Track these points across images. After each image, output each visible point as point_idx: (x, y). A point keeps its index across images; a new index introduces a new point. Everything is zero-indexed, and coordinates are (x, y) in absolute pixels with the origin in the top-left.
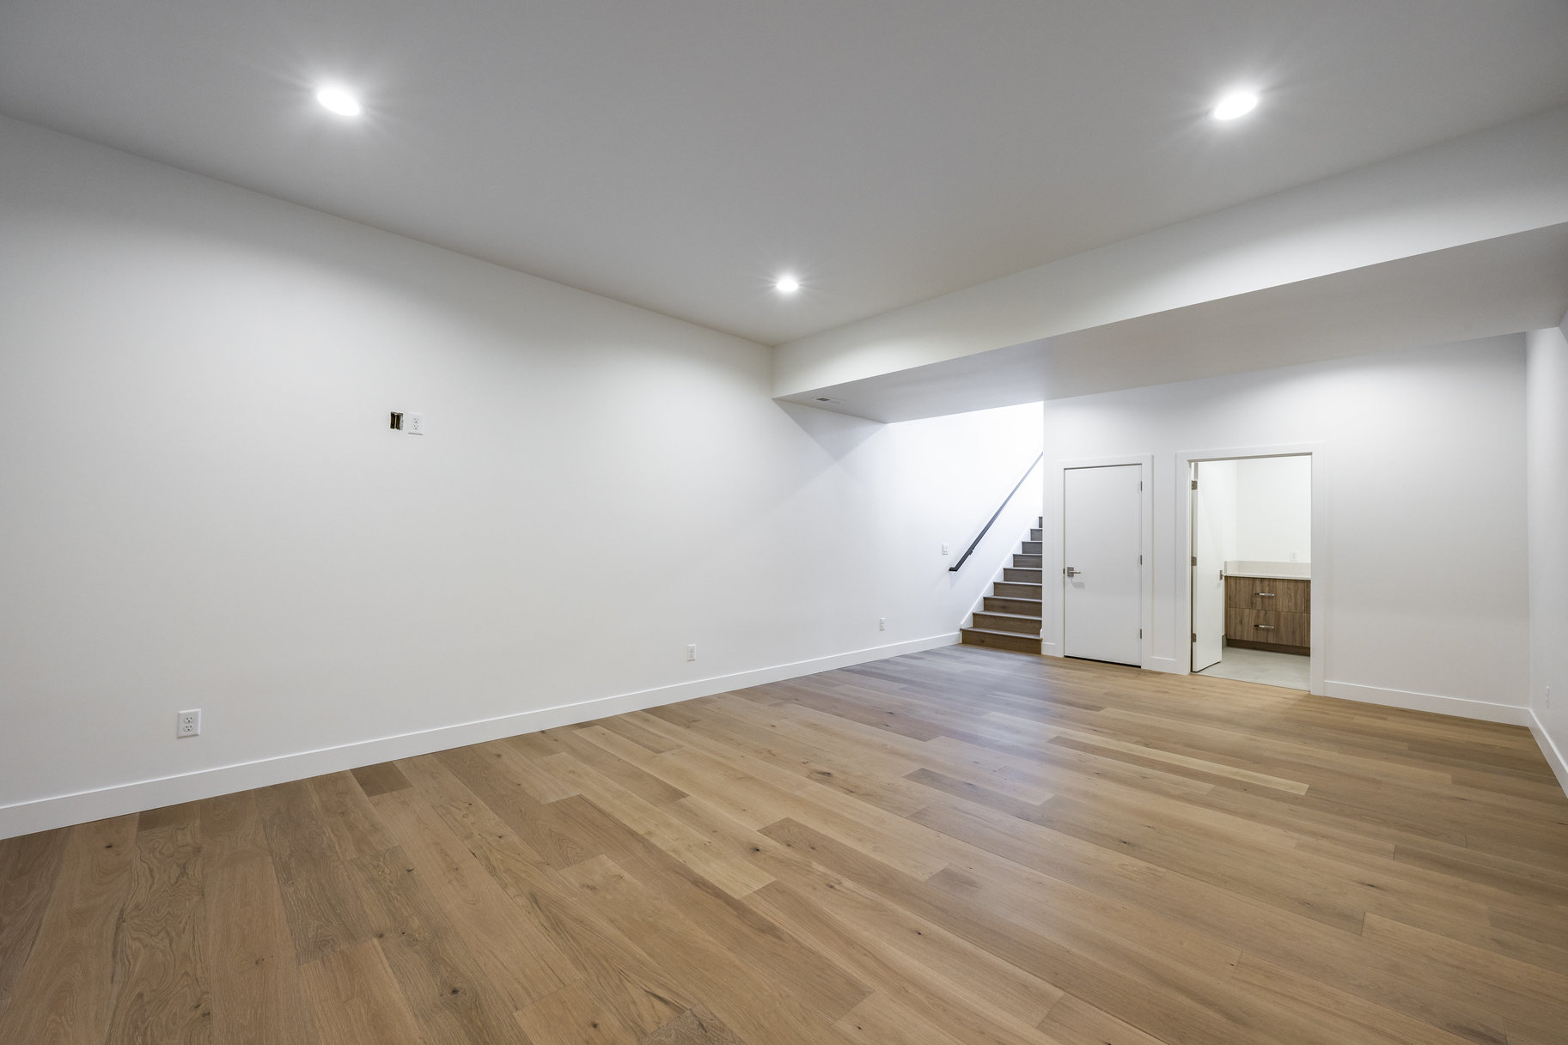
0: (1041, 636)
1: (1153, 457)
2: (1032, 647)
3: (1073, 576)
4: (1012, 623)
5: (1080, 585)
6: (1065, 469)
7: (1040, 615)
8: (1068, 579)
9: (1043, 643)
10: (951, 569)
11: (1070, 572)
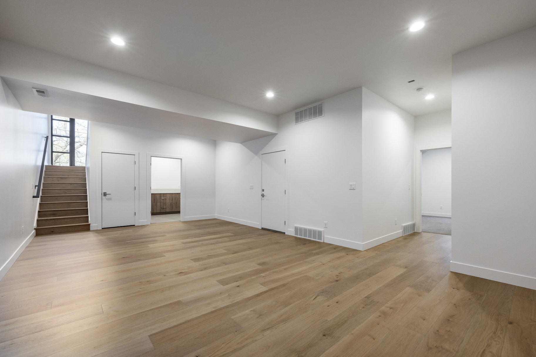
0: (89, 223)
1: (139, 153)
2: (87, 228)
3: (106, 196)
4: (66, 220)
5: (110, 199)
6: (102, 152)
7: (87, 214)
8: (104, 197)
9: (91, 225)
10: (34, 197)
11: (105, 194)
